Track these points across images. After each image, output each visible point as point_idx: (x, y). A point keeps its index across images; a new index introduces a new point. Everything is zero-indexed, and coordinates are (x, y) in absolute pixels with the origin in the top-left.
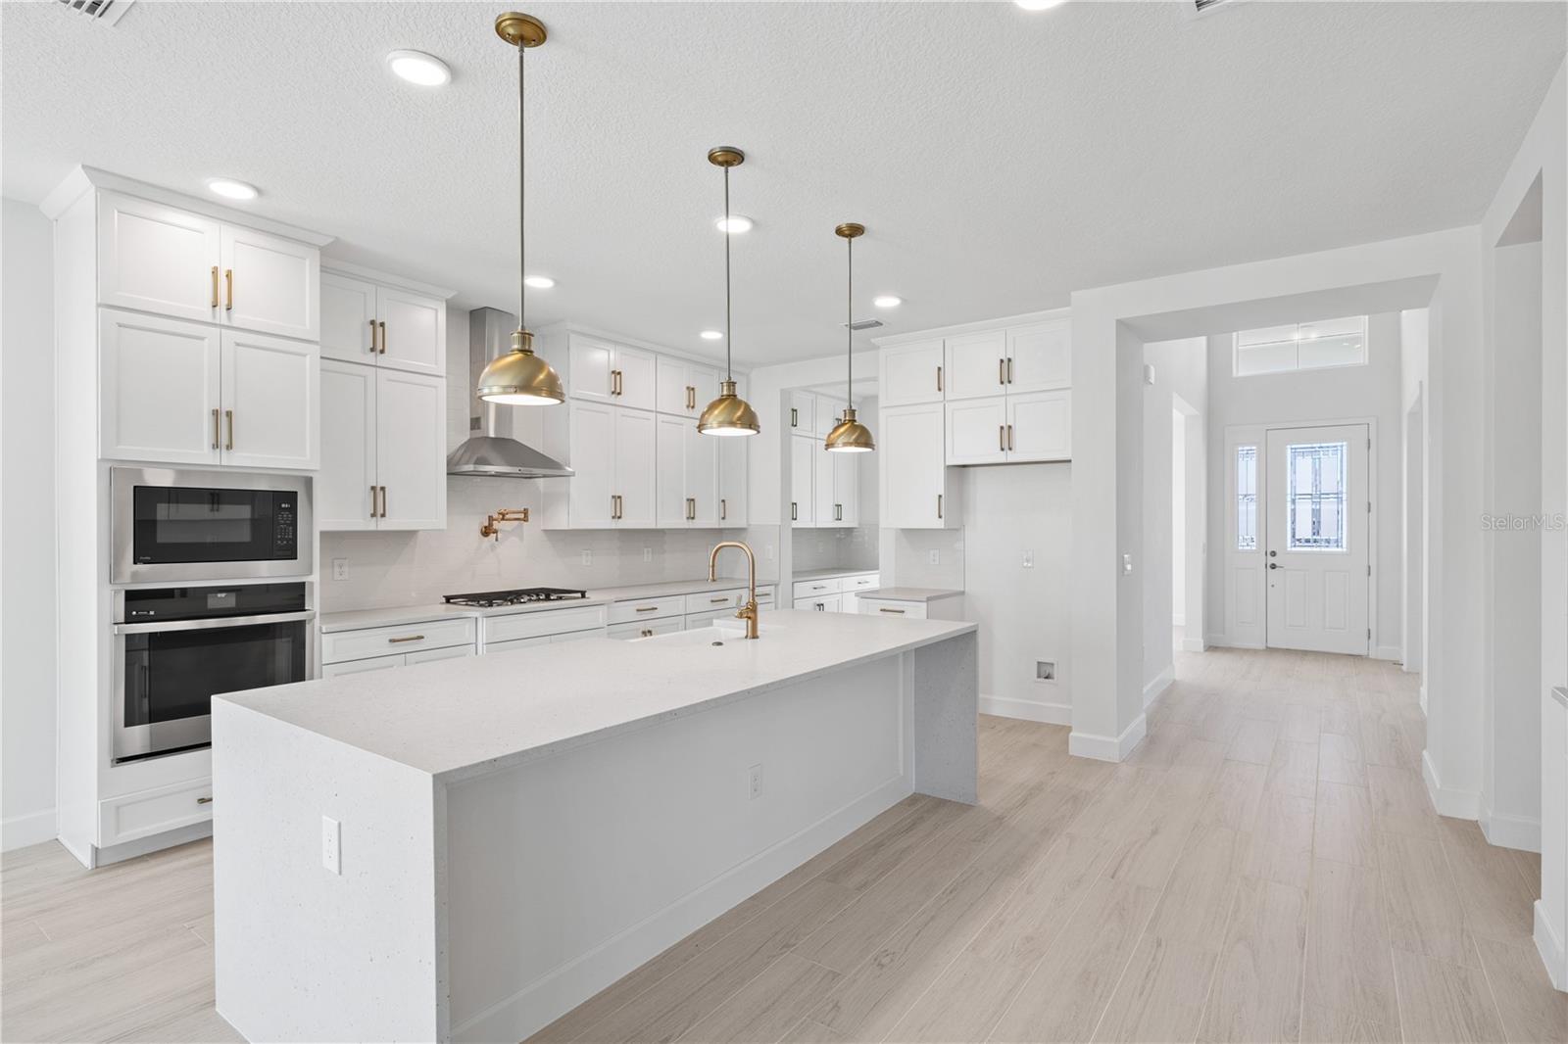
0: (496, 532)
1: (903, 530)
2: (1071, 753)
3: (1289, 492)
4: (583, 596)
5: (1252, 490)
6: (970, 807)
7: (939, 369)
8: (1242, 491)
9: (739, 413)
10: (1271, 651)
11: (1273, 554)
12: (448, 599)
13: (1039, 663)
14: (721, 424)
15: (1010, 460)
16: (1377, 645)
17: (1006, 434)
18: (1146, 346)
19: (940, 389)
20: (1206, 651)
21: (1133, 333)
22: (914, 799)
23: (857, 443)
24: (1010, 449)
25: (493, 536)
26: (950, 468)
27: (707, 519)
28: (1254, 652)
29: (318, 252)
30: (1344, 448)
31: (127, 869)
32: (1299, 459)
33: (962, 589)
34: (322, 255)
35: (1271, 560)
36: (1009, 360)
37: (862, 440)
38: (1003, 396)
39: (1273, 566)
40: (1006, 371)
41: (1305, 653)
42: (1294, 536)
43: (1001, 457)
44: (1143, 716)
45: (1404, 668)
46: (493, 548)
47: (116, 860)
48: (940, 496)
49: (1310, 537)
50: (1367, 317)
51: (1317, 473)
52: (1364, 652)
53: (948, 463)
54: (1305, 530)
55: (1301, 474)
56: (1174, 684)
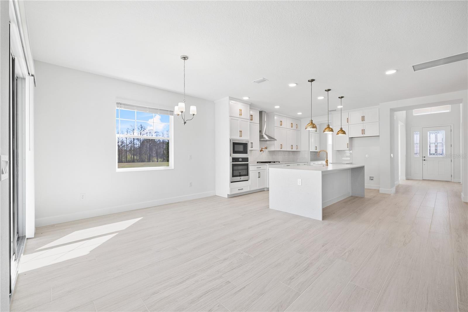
0: (263, 151)
1: (337, 150)
2: (380, 192)
3: (428, 142)
4: (279, 162)
5: (418, 142)
6: (363, 198)
7: (347, 118)
8: (415, 142)
9: (331, 129)
10: (424, 180)
11: (424, 157)
12: (257, 162)
13: (370, 177)
14: (328, 131)
15: (364, 136)
16: (454, 178)
17: (363, 131)
18: (395, 112)
19: (348, 122)
20: (406, 180)
21: (393, 110)
22: (352, 196)
23: (343, 134)
24: (364, 134)
25: (262, 152)
26: (349, 138)
27: (294, 149)
28: (420, 180)
29: (249, 105)
30: (444, 132)
31: (232, 198)
32: (431, 135)
33: (351, 162)
34: (250, 106)
35: (424, 159)
36: (364, 116)
37: (344, 133)
38: (362, 123)
39: (424, 160)
40: (363, 118)
41: (434, 180)
42: (430, 153)
43: (362, 136)
44: (395, 187)
45: (461, 183)
46: (262, 154)
47: (231, 197)
48: (348, 144)
49: (434, 153)
50: (450, 105)
51: (436, 138)
52: (450, 180)
53: (349, 137)
54: (433, 151)
55: (432, 138)
56: (399, 184)
